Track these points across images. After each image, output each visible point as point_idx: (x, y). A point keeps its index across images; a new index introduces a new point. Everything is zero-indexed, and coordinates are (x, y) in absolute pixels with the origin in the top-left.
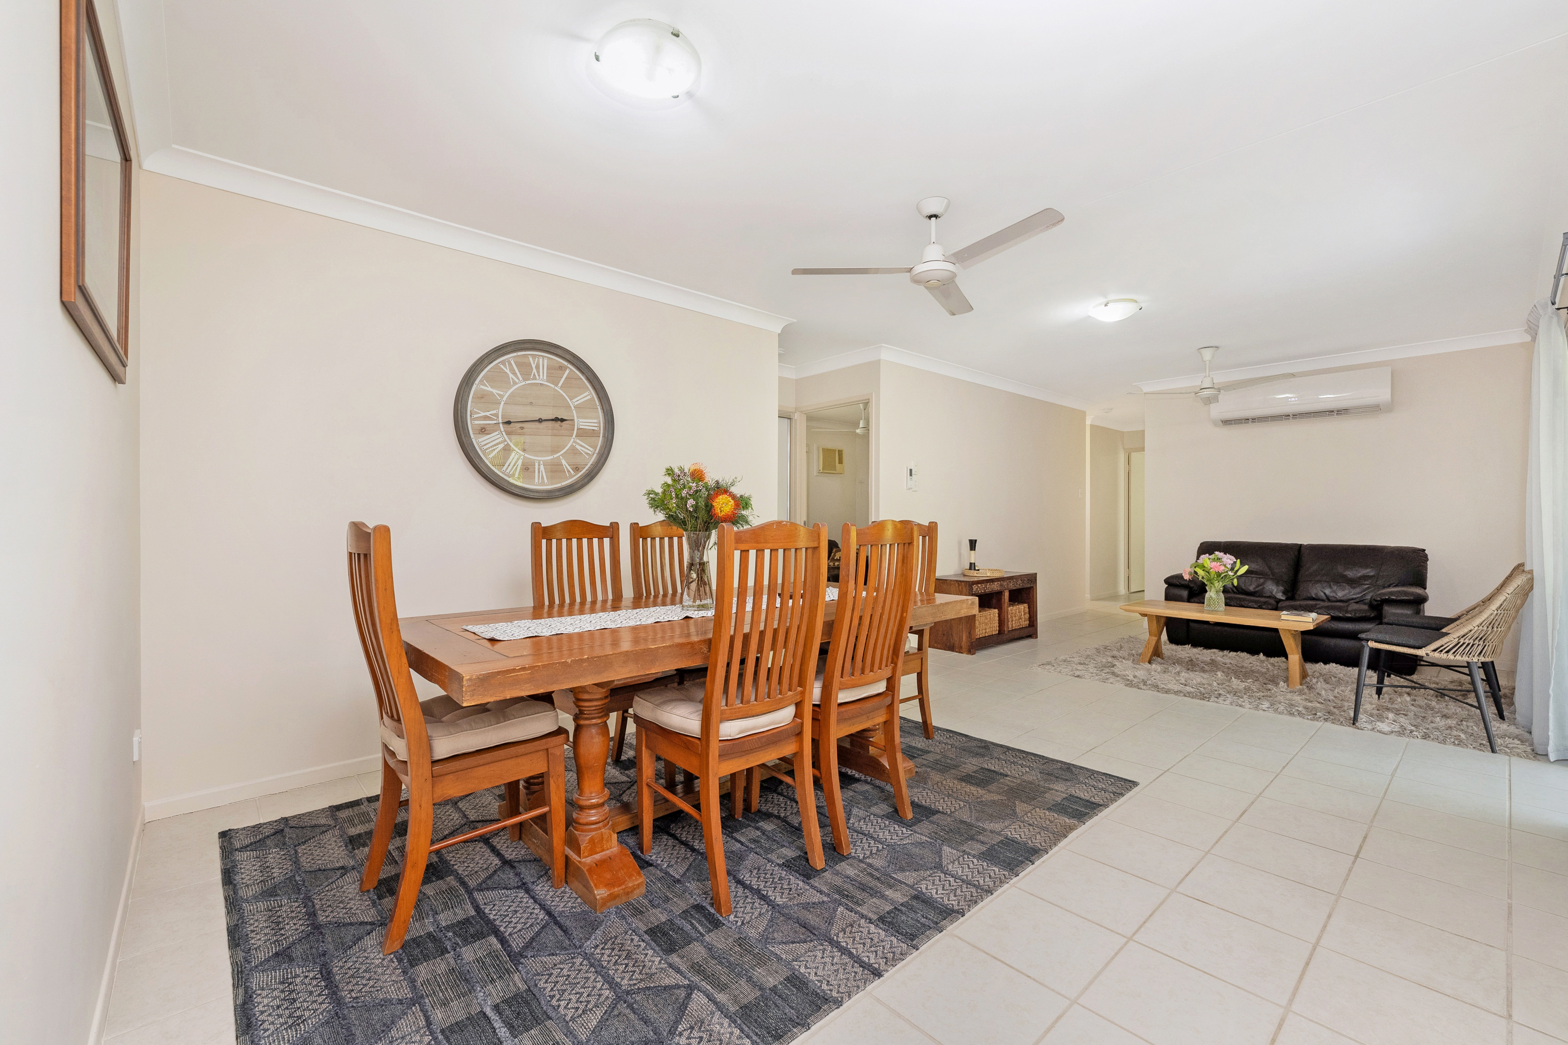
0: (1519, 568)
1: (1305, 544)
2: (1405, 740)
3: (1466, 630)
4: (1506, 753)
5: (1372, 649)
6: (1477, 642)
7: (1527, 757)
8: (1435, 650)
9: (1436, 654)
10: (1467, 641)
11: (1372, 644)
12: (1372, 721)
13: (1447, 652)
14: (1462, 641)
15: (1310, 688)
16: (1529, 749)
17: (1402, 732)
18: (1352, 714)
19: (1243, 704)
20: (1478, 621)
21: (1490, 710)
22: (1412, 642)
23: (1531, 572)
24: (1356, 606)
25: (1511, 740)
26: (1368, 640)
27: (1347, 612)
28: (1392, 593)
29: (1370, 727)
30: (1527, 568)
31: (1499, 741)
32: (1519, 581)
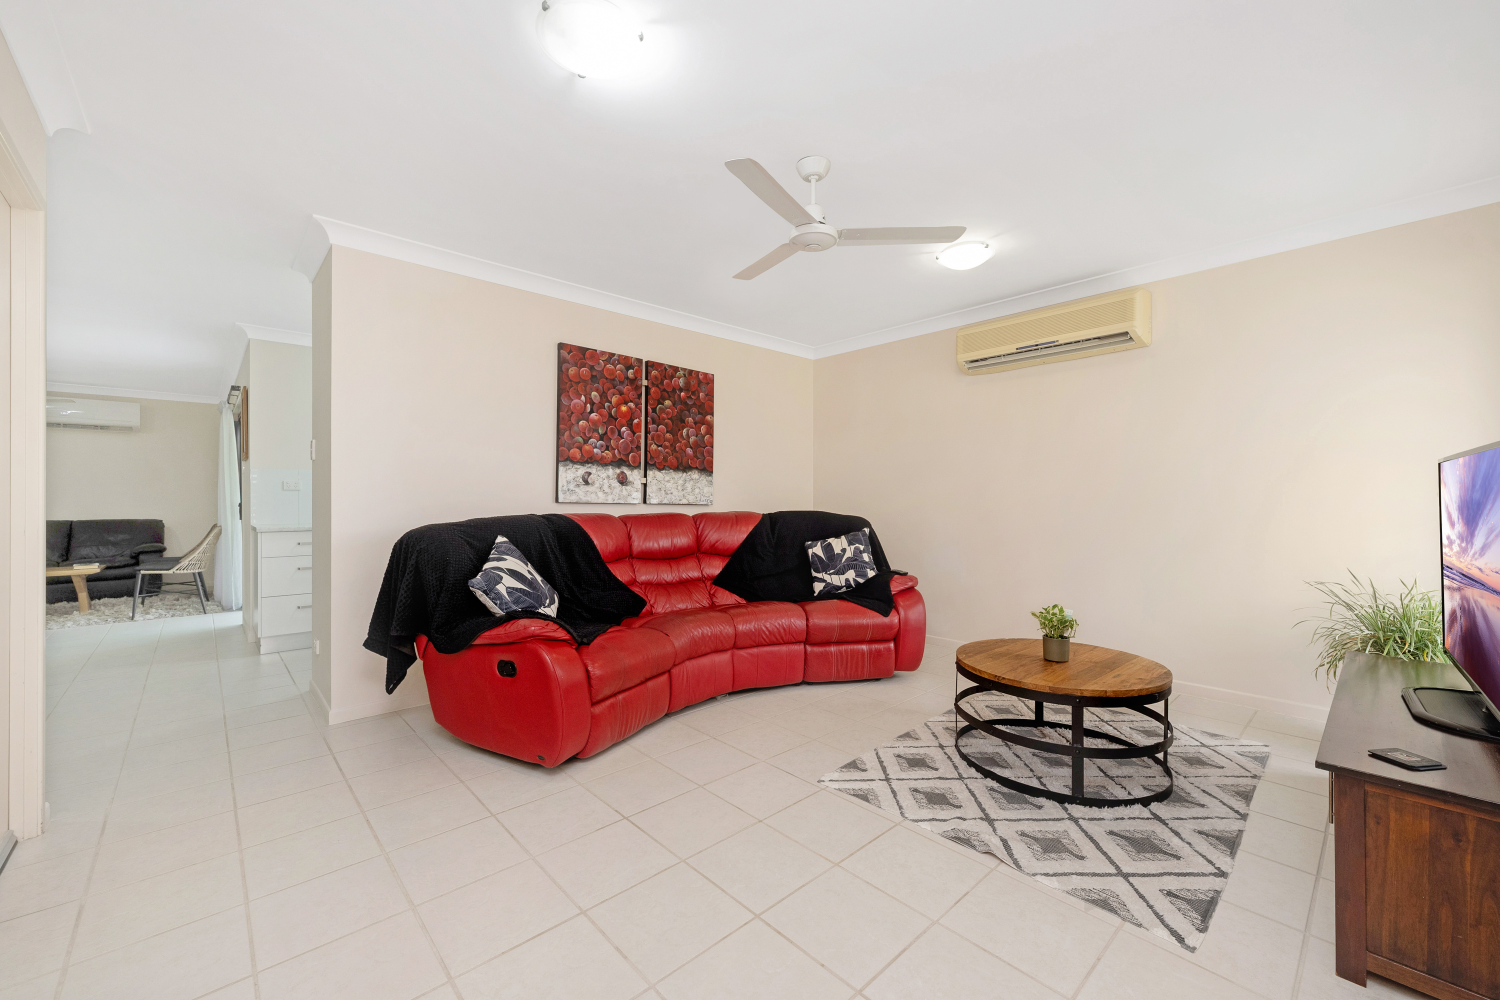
0: (215, 526)
1: (75, 520)
2: (162, 620)
3: (192, 557)
4: (211, 613)
5: (143, 576)
6: (197, 562)
7: (220, 612)
8: (177, 570)
9: (178, 571)
10: (193, 562)
11: (142, 572)
12: (143, 616)
13: (183, 570)
14: (191, 563)
15: (98, 611)
16: (220, 608)
17: (160, 616)
18: (131, 615)
19: (52, 627)
20: (198, 552)
21: (204, 599)
22: (165, 568)
23: (221, 526)
24: (121, 559)
25: (213, 607)
26: (140, 571)
27: (115, 563)
28: (144, 547)
29: (142, 619)
30: (218, 525)
31: (208, 608)
32: (216, 531)
